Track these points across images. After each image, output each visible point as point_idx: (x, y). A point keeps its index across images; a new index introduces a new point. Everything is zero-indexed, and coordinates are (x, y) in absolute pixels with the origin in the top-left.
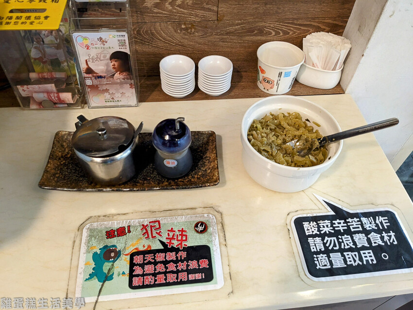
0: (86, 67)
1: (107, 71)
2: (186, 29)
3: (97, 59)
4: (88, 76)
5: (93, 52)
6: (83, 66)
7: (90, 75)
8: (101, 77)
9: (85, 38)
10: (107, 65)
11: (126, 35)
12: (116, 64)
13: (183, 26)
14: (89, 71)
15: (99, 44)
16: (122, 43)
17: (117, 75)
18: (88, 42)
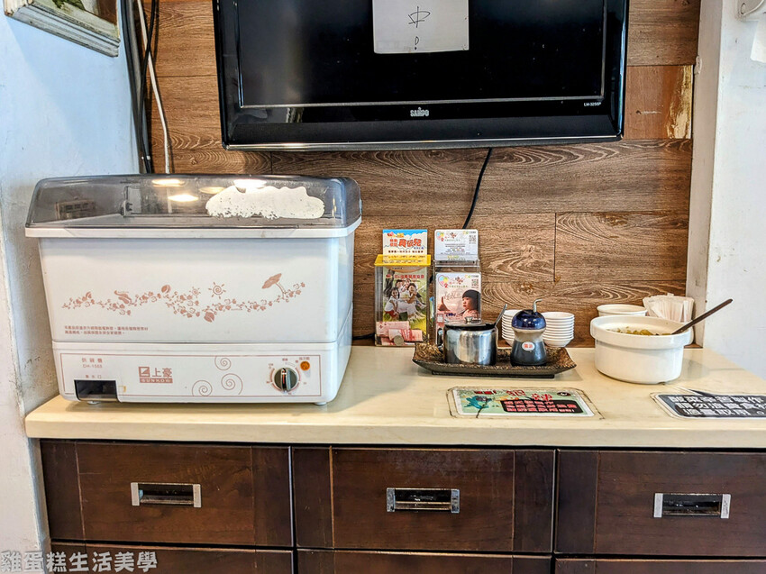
0: (441, 303)
1: (458, 308)
2: (525, 289)
3: (453, 296)
4: (441, 312)
5: (450, 290)
6: (439, 303)
7: (443, 312)
8: (451, 314)
9: (446, 278)
10: (459, 303)
11: (480, 276)
12: (467, 302)
13: (522, 287)
14: (443, 308)
15: (456, 284)
16: (475, 283)
17: (467, 314)
18: (447, 281)
